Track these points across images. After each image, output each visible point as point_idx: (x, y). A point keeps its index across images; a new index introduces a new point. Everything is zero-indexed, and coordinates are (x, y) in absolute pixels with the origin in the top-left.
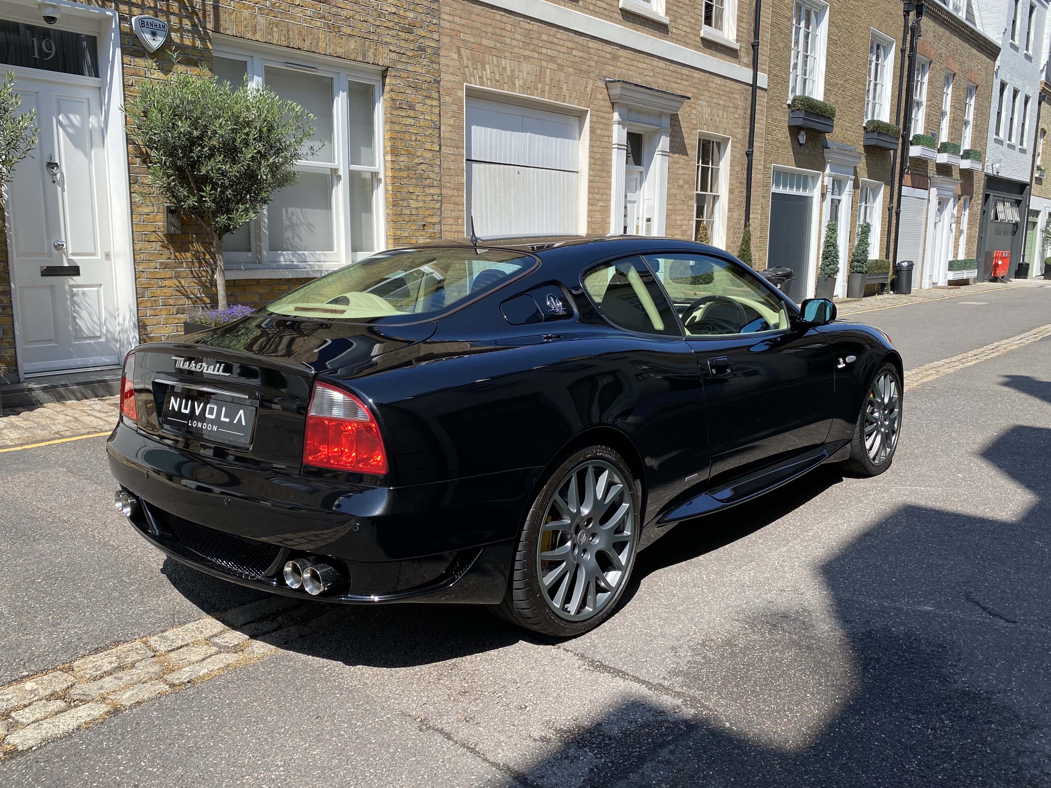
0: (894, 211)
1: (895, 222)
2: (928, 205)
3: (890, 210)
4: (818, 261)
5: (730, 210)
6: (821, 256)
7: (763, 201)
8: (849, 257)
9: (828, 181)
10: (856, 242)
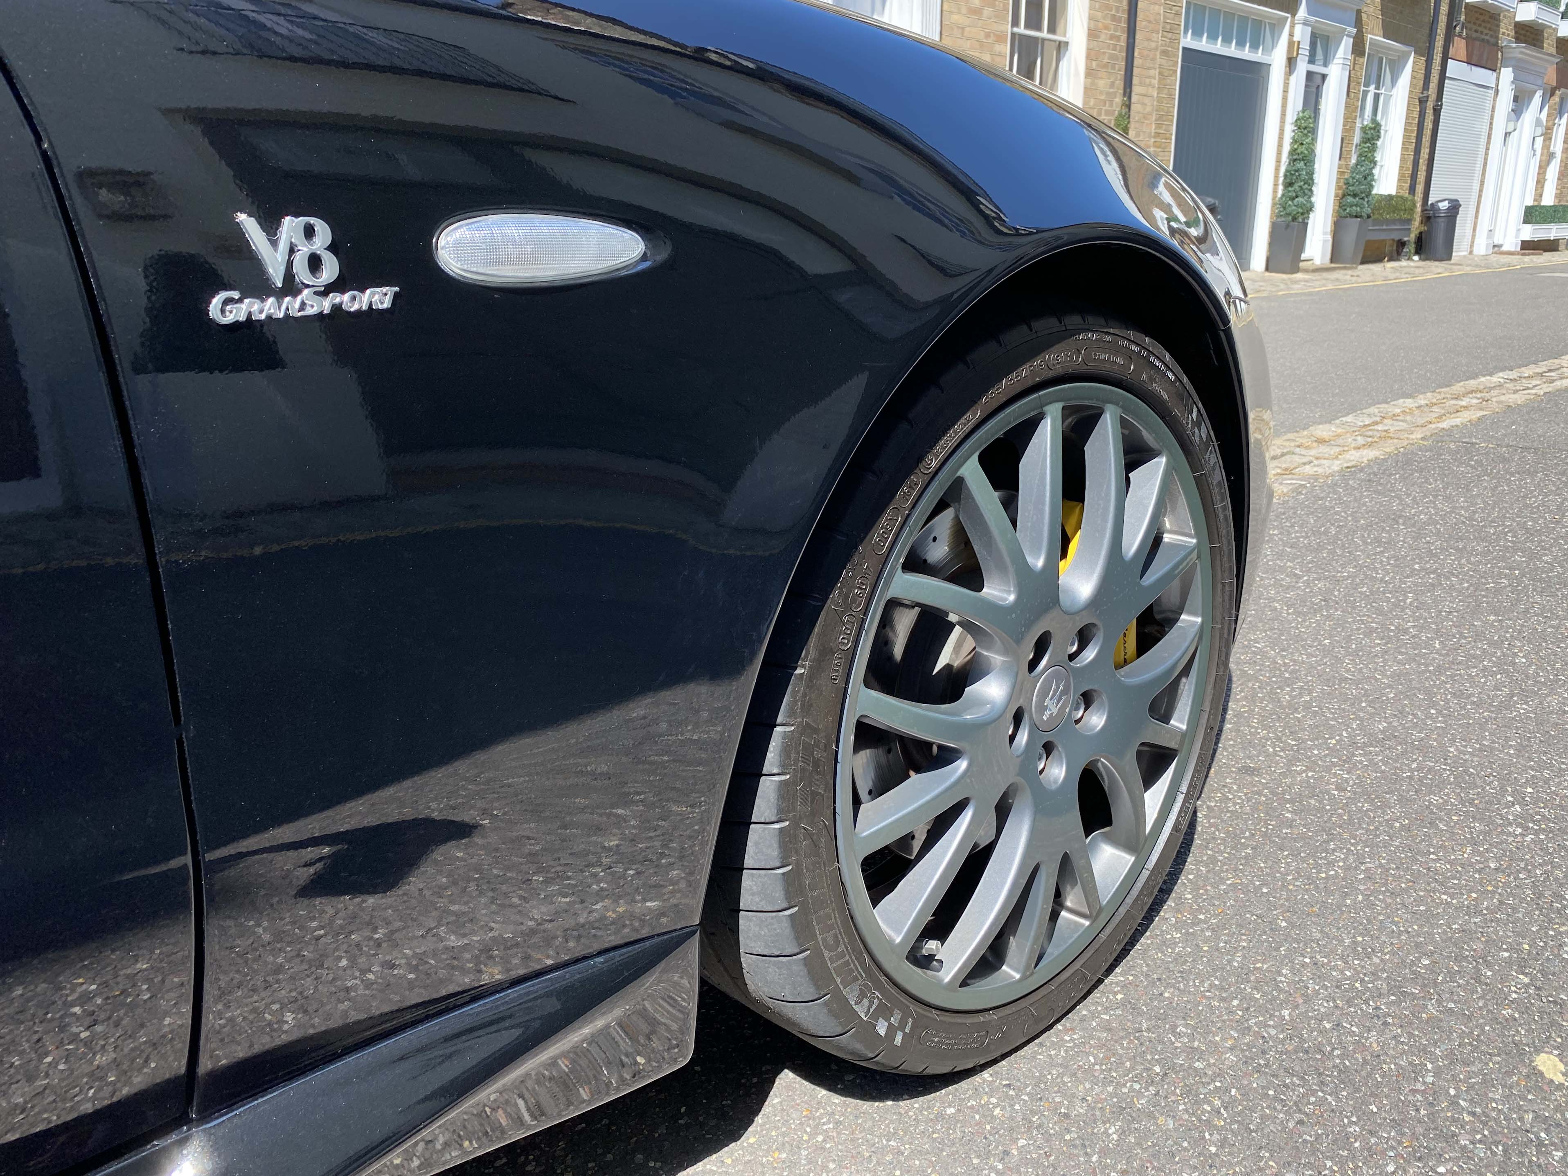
0: (1430, 105)
1: (1430, 126)
2: (1495, 100)
3: (1423, 102)
4: (1275, 191)
5: (1090, 72)
6: (1281, 180)
7: (1164, 62)
8: (1338, 187)
9: (1302, 34)
10: (1354, 161)
